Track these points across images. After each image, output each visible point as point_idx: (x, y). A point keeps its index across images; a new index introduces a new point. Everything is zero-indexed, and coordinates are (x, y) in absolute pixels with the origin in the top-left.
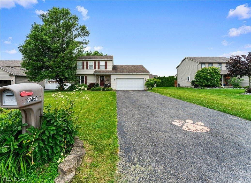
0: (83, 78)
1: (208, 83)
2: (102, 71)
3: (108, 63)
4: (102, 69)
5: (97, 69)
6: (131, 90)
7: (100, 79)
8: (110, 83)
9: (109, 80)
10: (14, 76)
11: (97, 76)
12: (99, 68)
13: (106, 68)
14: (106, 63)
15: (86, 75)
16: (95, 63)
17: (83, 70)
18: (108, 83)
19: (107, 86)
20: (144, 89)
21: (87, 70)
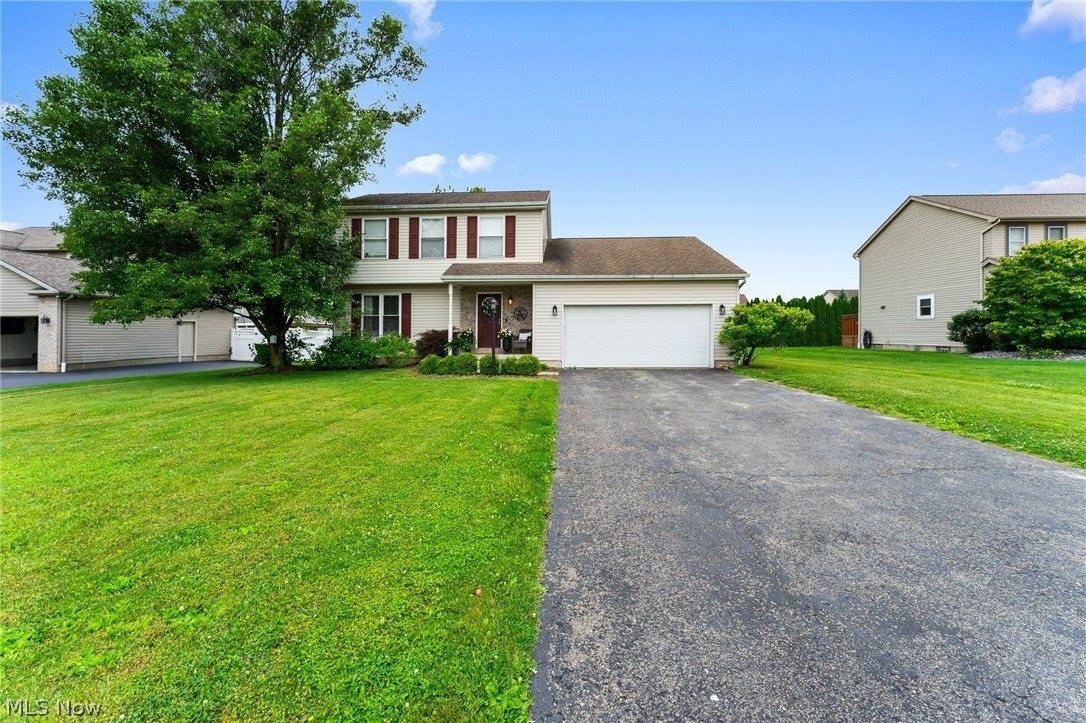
0: (391, 303)
1: (1074, 327)
2: (486, 265)
3: (523, 223)
4: (491, 253)
5: (462, 257)
6: (643, 369)
7: (481, 309)
8: (531, 331)
9: (524, 315)
10: (51, 296)
11: (465, 291)
12: (472, 252)
13: (510, 251)
14: (511, 223)
15: (409, 290)
16: (452, 225)
17: (393, 261)
18: (519, 328)
19: (515, 345)
20: (715, 361)
21: (413, 261)
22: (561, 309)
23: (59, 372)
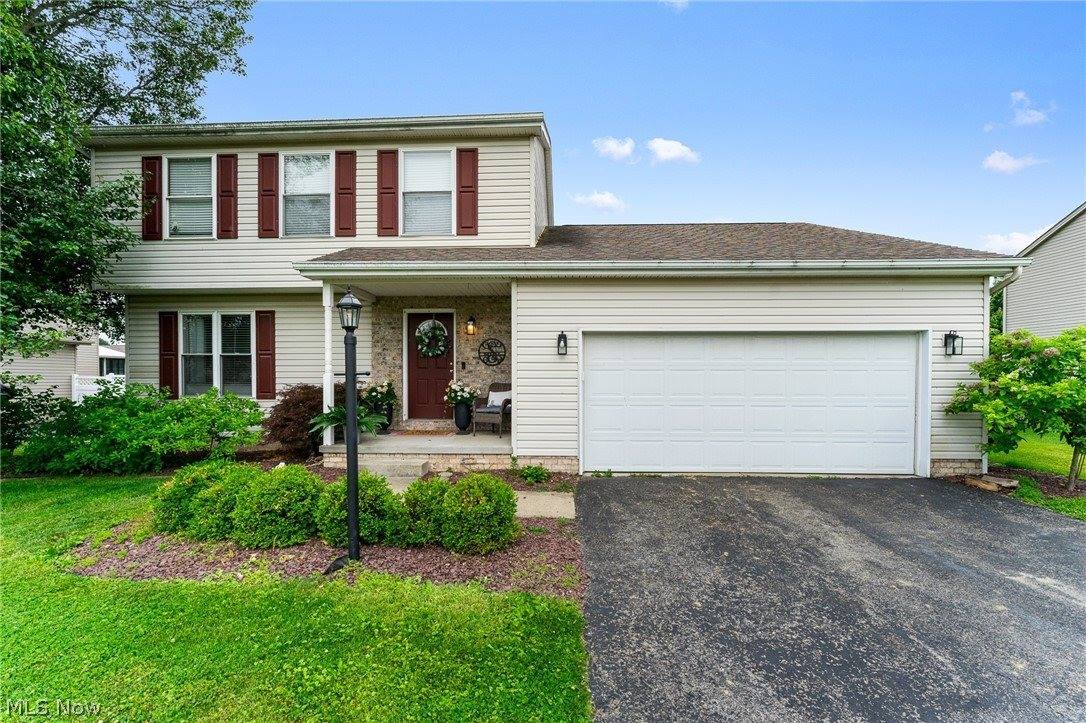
0: (235, 332)
2: (418, 250)
3: (492, 162)
4: (427, 226)
5: (366, 234)
7: (413, 342)
8: (509, 387)
9: (497, 354)
12: (388, 225)
13: (468, 223)
14: (467, 164)
15: (268, 304)
16: (346, 168)
17: (227, 244)
18: (489, 381)
19: (479, 415)
20: (933, 461)
21: (268, 243)
22: (575, 340)
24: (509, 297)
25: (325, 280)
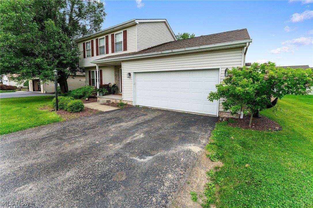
4: (119, 50)
5: (110, 53)
11: (116, 68)
12: (113, 50)
13: (125, 48)
14: (125, 34)
15: (101, 69)
16: (107, 39)
17: (92, 57)
20: (220, 112)
22: (132, 74)
23: (44, 93)
24: (121, 65)
25: (97, 64)
